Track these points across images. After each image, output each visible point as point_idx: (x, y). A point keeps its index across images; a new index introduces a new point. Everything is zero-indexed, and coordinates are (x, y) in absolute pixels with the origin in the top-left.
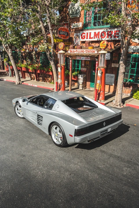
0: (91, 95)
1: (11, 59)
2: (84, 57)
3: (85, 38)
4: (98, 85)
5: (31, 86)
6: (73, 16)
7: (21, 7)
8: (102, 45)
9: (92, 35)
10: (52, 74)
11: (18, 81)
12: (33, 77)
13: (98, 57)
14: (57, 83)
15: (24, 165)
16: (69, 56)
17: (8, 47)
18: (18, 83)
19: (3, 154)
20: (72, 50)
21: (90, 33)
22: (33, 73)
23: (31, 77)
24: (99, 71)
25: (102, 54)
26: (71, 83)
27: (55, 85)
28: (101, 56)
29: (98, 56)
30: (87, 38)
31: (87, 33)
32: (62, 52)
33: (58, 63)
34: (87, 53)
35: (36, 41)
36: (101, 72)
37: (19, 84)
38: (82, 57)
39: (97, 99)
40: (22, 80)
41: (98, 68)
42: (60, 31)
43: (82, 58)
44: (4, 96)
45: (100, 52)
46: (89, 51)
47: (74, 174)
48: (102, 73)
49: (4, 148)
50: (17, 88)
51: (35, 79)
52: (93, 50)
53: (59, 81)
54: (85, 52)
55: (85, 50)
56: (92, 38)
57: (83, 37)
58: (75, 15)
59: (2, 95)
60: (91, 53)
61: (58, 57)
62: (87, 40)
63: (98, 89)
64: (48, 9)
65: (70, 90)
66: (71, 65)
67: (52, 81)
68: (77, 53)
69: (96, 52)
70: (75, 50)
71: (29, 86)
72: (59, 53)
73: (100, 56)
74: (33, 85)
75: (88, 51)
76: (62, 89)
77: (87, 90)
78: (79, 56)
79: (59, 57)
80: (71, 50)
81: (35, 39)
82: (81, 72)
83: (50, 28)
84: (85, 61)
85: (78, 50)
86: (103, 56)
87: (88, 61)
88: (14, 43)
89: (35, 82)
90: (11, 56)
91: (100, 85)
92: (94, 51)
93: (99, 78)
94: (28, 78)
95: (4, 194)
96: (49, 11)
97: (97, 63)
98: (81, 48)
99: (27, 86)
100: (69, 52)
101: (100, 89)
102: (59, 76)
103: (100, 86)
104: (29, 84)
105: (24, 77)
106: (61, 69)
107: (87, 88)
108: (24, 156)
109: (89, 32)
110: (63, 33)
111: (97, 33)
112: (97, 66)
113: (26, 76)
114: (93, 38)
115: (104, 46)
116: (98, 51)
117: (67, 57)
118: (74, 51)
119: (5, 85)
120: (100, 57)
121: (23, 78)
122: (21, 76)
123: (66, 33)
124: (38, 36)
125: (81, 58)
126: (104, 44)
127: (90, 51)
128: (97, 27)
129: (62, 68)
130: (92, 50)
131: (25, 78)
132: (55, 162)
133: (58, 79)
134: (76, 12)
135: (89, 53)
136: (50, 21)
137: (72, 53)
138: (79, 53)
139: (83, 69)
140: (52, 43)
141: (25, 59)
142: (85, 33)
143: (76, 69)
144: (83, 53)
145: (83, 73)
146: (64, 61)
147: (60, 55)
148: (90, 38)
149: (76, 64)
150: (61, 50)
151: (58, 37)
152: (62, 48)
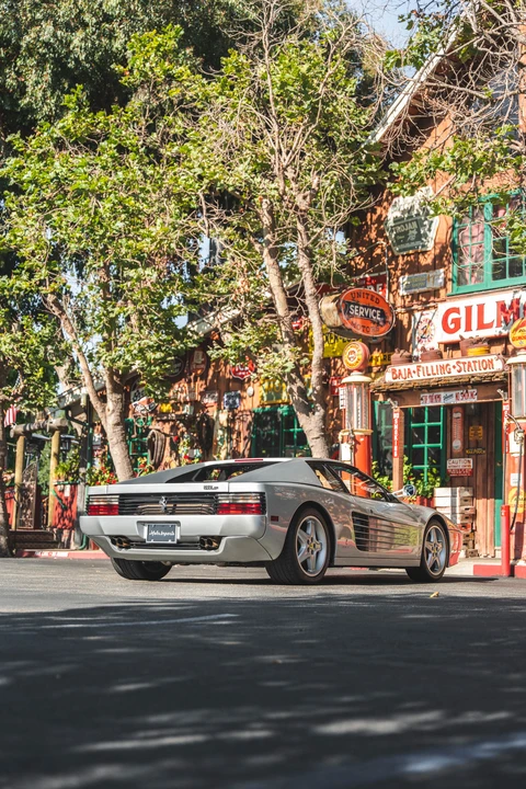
1: (115, 440)
2: (454, 393)
3: (458, 327)
4: (512, 495)
6: (408, 245)
8: (518, 334)
9: (491, 314)
13: (505, 384)
16: (388, 394)
17: (108, 386)
20: (403, 368)
21: (481, 308)
24: (511, 436)
25: (520, 364)
28: (517, 373)
29: (507, 375)
30: (468, 328)
31: (469, 310)
32: (357, 377)
33: (339, 428)
34: (462, 373)
36: (521, 435)
38: (443, 394)
39: (512, 557)
41: (509, 426)
42: (350, 303)
43: (446, 398)
45: (512, 360)
46: (469, 366)
52: (486, 358)
54: (454, 367)
55: (452, 363)
56: (489, 326)
57: (452, 326)
58: (414, 241)
60: (479, 371)
61: (341, 403)
62: (467, 335)
63: (514, 510)
64: (304, 221)
66: (396, 432)
68: (422, 377)
69: (498, 365)
70: (413, 367)
72: (349, 384)
73: (513, 376)
75: (464, 363)
78: (429, 389)
79: (343, 403)
80: (397, 368)
81: (243, 336)
82: (447, 480)
83: (309, 289)
85: (424, 365)
86: (524, 372)
90: (118, 424)
91: (522, 491)
92: (491, 362)
93: (517, 461)
97: (505, 408)
100: (388, 377)
101: (520, 510)
103: (521, 497)
106: (354, 449)
107: (482, 555)
109: (474, 302)
110: (361, 313)
111: (508, 303)
112: (506, 417)
114: (495, 324)
115: (525, 338)
116: (505, 361)
118: (409, 373)
120: (513, 382)
123: (375, 315)
124: (259, 323)
125: (439, 396)
126: (525, 328)
127: (474, 362)
128: (508, 281)
129: (357, 442)
130: (481, 359)
134: (418, 230)
135: (471, 372)
136: (311, 262)
137: (402, 379)
138: (431, 376)
139: (457, 465)
140: (316, 347)
141: (174, 447)
142: (457, 310)
143: (426, 466)
144: (447, 375)
145: (457, 481)
146: (366, 419)
147: (350, 394)
148: (481, 326)
149: (426, 445)
150: (355, 373)
151: (340, 328)
152: (360, 362)
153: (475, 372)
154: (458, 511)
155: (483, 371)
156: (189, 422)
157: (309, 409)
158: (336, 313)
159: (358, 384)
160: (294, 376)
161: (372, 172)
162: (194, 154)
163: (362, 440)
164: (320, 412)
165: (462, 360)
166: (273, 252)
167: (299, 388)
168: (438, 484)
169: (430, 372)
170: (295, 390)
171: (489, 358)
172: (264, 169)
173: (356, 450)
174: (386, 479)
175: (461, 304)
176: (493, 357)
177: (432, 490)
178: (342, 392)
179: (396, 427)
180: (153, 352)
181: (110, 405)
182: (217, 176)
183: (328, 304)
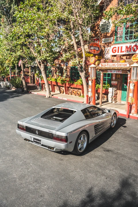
0: (122, 109)
2: (116, 71)
3: (116, 52)
4: (130, 98)
5: (61, 99)
6: (104, 31)
7: (57, 27)
8: (134, 58)
9: (124, 49)
10: (81, 88)
11: (48, 94)
12: (63, 91)
13: (130, 71)
14: (87, 96)
15: (63, 167)
16: (100, 70)
17: (41, 62)
18: (48, 97)
19: (43, 157)
20: (104, 64)
21: (122, 47)
22: (62, 87)
23: (60, 91)
24: (131, 84)
25: (134, 67)
26: (102, 96)
27: (85, 98)
28: (134, 69)
29: (130, 69)
30: (118, 52)
31: (119, 47)
32: (93, 66)
34: (118, 66)
35: (69, 56)
37: (50, 97)
38: (113, 71)
39: (129, 113)
40: (52, 93)
41: (130, 81)
42: (91, 46)
43: (114, 72)
44: (37, 108)
45: (132, 65)
47: (111, 179)
48: (135, 86)
49: (43, 152)
50: (48, 101)
51: (65, 93)
52: (125, 63)
53: (90, 94)
54: (116, 65)
55: (116, 64)
58: (106, 30)
59: (35, 107)
61: (89, 71)
62: (118, 54)
63: (130, 102)
64: (81, 27)
65: (100, 103)
67: (82, 95)
68: (108, 66)
69: (128, 65)
70: (106, 64)
71: (59, 99)
72: (91, 67)
74: (63, 99)
75: (119, 64)
76: (93, 102)
77: (118, 104)
78: (110, 70)
79: (90, 71)
80: (102, 64)
81: (67, 55)
82: (111, 86)
83: (82, 44)
84: (116, 74)
85: (109, 64)
86: (135, 68)
87: (119, 74)
88: (48, 58)
89: (64, 96)
90: (44, 70)
91: (133, 98)
92: (126, 64)
94: (57, 91)
95: (48, 188)
96: (82, 29)
97: (129, 76)
98: (113, 61)
99: (57, 99)
100: (100, 66)
101: (132, 102)
102: (90, 90)
104: (59, 98)
105: (53, 90)
106: (92, 82)
107: (118, 102)
108: (62, 160)
110: (94, 48)
111: (128, 46)
112: (129, 79)
113: (56, 90)
114: (125, 51)
115: (136, 59)
116: (130, 65)
117: (98, 70)
119: (36, 98)
120: (132, 70)
121: (53, 92)
122: (51, 89)
123: (97, 48)
124: (71, 52)
125: (112, 71)
126: (136, 57)
127: (122, 64)
128: (129, 41)
129: (93, 81)
130: (124, 64)
131: (54, 92)
132: (91, 167)
133: (88, 93)
134: (107, 27)
135: (121, 67)
136: (83, 38)
137: (103, 67)
138: (111, 67)
139: (113, 82)
140: (84, 58)
141: (56, 73)
142: (116, 48)
143: (107, 82)
144: (114, 67)
145: (113, 86)
146: (95, 75)
147: (91, 69)
148: (121, 52)
149: (107, 77)
150: (93, 64)
151: (89, 52)
152: (94, 62)
153: (122, 67)
154: (114, 93)
155: (124, 67)
156: (58, 68)
157: (82, 71)
158: (88, 49)
159: (93, 67)
160: (79, 64)
161: (97, 13)
162: (54, 10)
163: (94, 80)
164: (84, 72)
165: (119, 63)
166: (74, 35)
167: (80, 67)
168: (109, 87)
169: (110, 65)
170: (79, 67)
171: (126, 63)
172: (71, 13)
173: (92, 83)
174: (98, 85)
175: (117, 46)
176: (127, 63)
177: (108, 88)
178: (89, 68)
179: (101, 77)
180: (48, 57)
181: (42, 66)
182: (60, 15)
183: (86, 47)
